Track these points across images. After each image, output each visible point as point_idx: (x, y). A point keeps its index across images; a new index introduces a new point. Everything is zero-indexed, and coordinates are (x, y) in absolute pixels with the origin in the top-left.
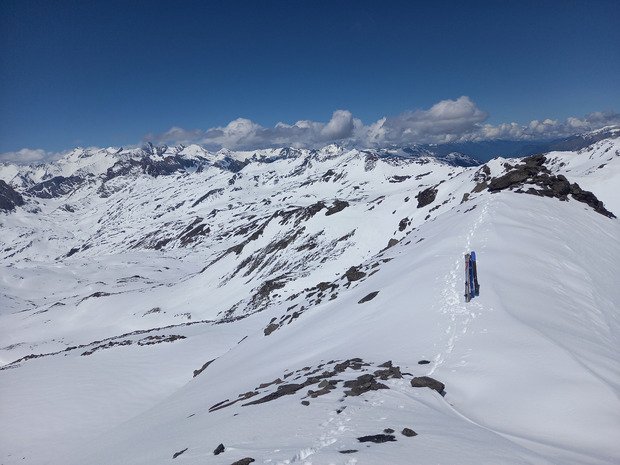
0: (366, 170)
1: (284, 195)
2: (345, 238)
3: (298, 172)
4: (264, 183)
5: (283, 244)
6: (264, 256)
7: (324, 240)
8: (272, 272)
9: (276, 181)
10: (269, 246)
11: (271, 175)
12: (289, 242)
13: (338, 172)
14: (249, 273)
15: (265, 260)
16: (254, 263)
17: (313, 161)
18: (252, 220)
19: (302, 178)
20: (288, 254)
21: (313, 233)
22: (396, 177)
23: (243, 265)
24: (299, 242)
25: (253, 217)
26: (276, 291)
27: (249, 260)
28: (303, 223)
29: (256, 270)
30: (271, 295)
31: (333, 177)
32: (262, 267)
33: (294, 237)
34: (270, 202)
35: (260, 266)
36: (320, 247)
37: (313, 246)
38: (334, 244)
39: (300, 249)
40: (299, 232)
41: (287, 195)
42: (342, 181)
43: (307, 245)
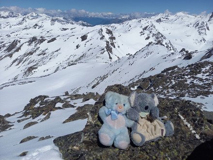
0: (51, 25)
1: (16, 33)
2: (57, 51)
3: (20, 24)
4: (4, 27)
5: (31, 53)
6: (23, 58)
7: (49, 52)
8: (29, 64)
9: (11, 27)
10: (25, 54)
11: (7, 24)
12: (34, 52)
13: (40, 25)
14: (18, 64)
15: (24, 59)
16: (19, 61)
17: (27, 19)
18: (2, 44)
19: (23, 26)
20: (34, 57)
21: (43, 49)
22: (63, 29)
23: (14, 61)
24: (38, 52)
25: (3, 42)
26: (34, 70)
27: (17, 60)
28: (38, 46)
29: (21, 63)
30: (33, 71)
31: (38, 27)
32: (24, 62)
33: (35, 51)
34: (10, 36)
35: (22, 62)
36: (47, 54)
37: (45, 54)
38: (53, 53)
39: (39, 55)
40: (37, 49)
41: (18, 33)
42: (42, 29)
43: (42, 54)
